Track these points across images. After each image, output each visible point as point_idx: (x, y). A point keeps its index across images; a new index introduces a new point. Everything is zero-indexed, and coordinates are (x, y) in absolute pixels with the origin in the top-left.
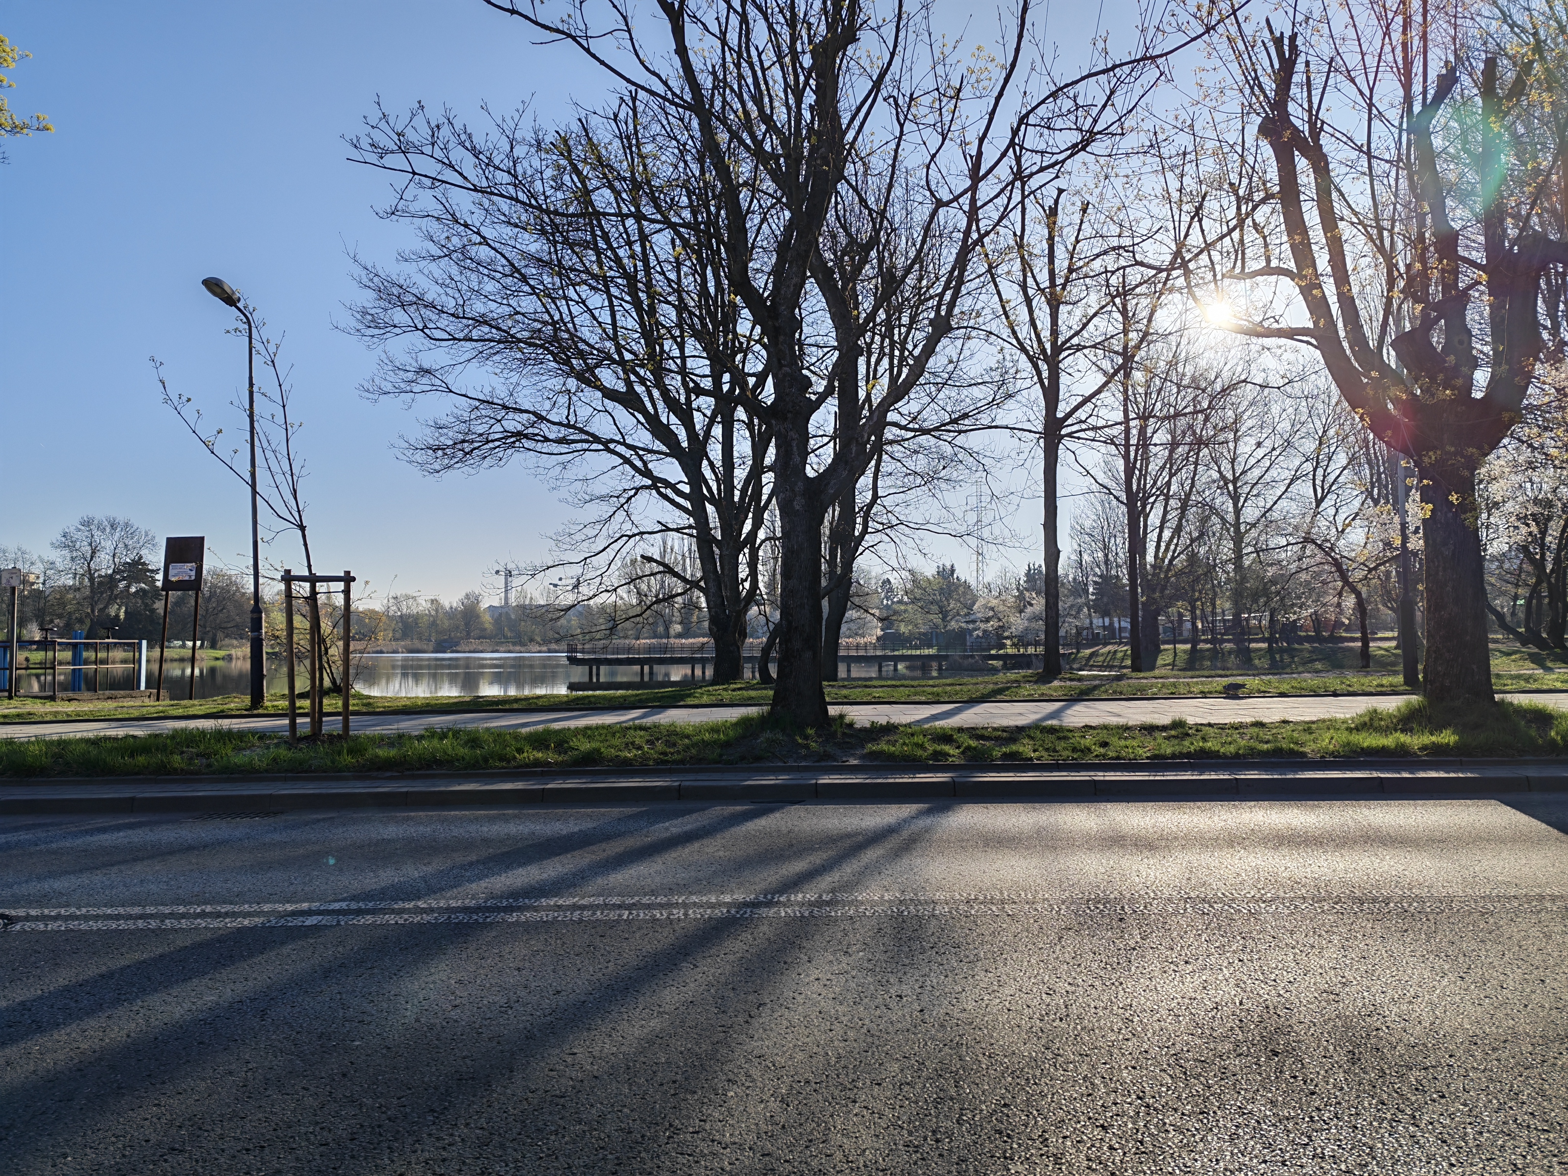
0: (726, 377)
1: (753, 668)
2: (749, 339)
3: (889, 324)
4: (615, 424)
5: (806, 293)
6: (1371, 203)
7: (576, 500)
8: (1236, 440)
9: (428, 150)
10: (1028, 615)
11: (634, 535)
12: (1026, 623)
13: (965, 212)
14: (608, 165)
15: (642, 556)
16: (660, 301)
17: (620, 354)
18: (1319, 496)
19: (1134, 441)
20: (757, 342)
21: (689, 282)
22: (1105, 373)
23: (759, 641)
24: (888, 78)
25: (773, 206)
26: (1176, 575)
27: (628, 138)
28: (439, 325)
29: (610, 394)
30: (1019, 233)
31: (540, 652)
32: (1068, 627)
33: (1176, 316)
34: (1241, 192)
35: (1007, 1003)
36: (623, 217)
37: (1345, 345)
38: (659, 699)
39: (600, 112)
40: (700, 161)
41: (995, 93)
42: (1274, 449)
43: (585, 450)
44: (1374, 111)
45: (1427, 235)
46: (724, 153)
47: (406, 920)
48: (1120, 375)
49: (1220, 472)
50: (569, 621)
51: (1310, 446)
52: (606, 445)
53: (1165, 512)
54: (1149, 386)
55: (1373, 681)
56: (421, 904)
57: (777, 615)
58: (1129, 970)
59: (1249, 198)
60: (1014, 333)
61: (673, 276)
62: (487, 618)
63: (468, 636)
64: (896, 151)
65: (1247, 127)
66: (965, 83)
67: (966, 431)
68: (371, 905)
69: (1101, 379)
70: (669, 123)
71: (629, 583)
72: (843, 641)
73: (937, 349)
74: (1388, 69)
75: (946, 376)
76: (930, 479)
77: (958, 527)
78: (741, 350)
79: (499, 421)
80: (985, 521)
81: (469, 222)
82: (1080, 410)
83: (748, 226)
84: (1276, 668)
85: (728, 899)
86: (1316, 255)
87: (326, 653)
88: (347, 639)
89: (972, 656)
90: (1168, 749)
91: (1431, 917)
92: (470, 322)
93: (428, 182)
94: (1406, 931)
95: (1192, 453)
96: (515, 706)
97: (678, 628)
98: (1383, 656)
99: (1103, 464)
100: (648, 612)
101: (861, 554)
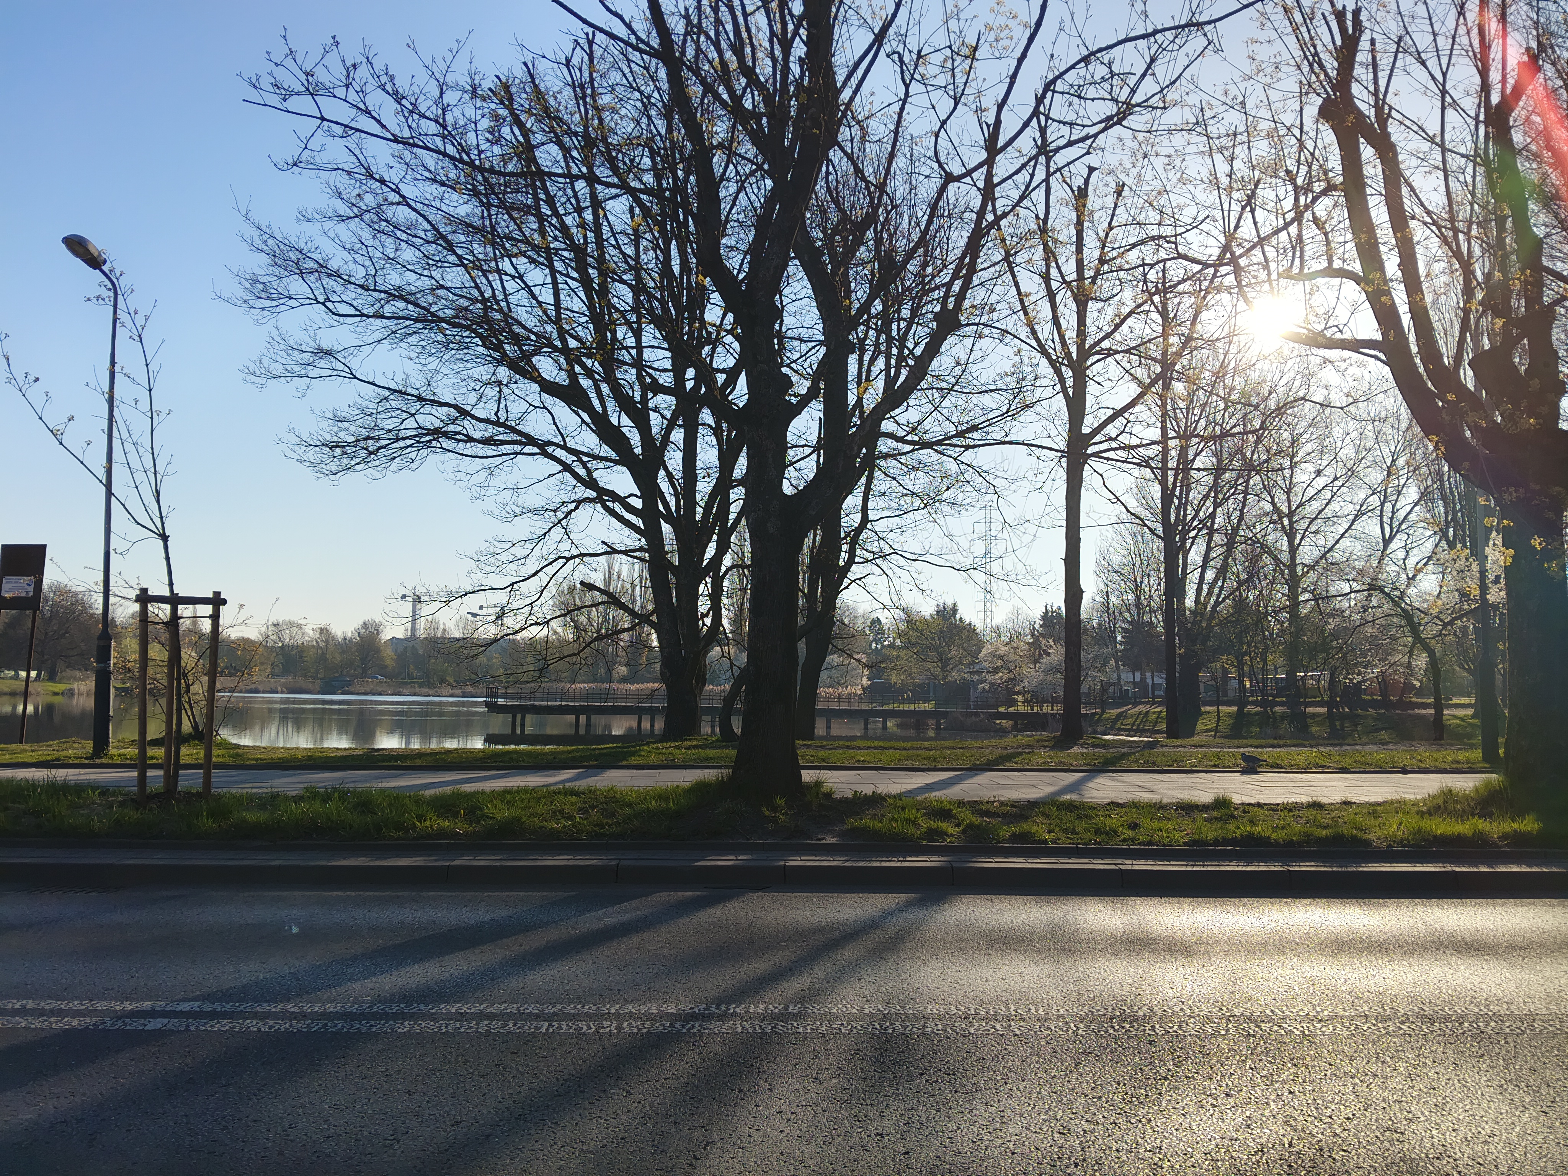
0: (690, 373)
1: (713, 721)
2: (720, 328)
3: (886, 318)
4: (555, 423)
5: (789, 276)
6: (1446, 201)
7: (504, 513)
8: (1292, 467)
9: (341, 92)
10: (1043, 666)
11: (573, 557)
12: (1042, 676)
13: (979, 189)
14: (556, 118)
15: (582, 583)
16: (614, 280)
17: (564, 341)
18: (1387, 535)
19: (1172, 464)
20: (729, 332)
21: (649, 258)
22: (1140, 383)
23: (721, 688)
24: (891, 31)
25: (752, 173)
26: (1220, 624)
27: (582, 86)
28: (344, 297)
29: (549, 388)
30: (1042, 216)
31: (451, 696)
32: (1092, 680)
33: (1224, 319)
34: (1299, 181)
35: (1011, 1146)
36: (573, 178)
37: (1418, 361)
38: (597, 757)
39: (551, 56)
40: (667, 116)
41: (1018, 53)
42: (1336, 479)
43: (517, 453)
44: (1448, 99)
45: (1508, 240)
46: (696, 109)
47: (271, 1027)
48: (1158, 387)
49: (1273, 503)
50: (490, 660)
51: (1376, 476)
52: (543, 448)
53: (1209, 549)
54: (1192, 401)
55: (1449, 755)
56: (291, 1007)
57: (744, 658)
58: (1159, 1105)
59: (1307, 189)
60: (1034, 332)
61: (629, 250)
62: (389, 652)
63: (364, 674)
64: (900, 115)
65: (1306, 109)
66: (982, 41)
67: (974, 447)
68: (228, 1007)
69: (1134, 390)
70: (631, 72)
71: (565, 615)
72: (822, 691)
73: (943, 349)
74: (1463, 53)
75: (953, 380)
76: (930, 500)
77: (962, 559)
78: (709, 341)
79: (413, 415)
80: (996, 553)
81: (387, 179)
82: (1110, 426)
83: (721, 195)
84: (1337, 737)
85: (672, 1009)
86: (1384, 257)
87: (188, 691)
88: (213, 675)
89: (977, 714)
90: (1210, 833)
91: (1510, 1040)
92: (383, 295)
93: (339, 130)
94: (1482, 1056)
95: (1240, 481)
96: (418, 762)
97: (623, 670)
98: (1458, 726)
99: (1135, 490)
100: (587, 650)
101: (846, 587)
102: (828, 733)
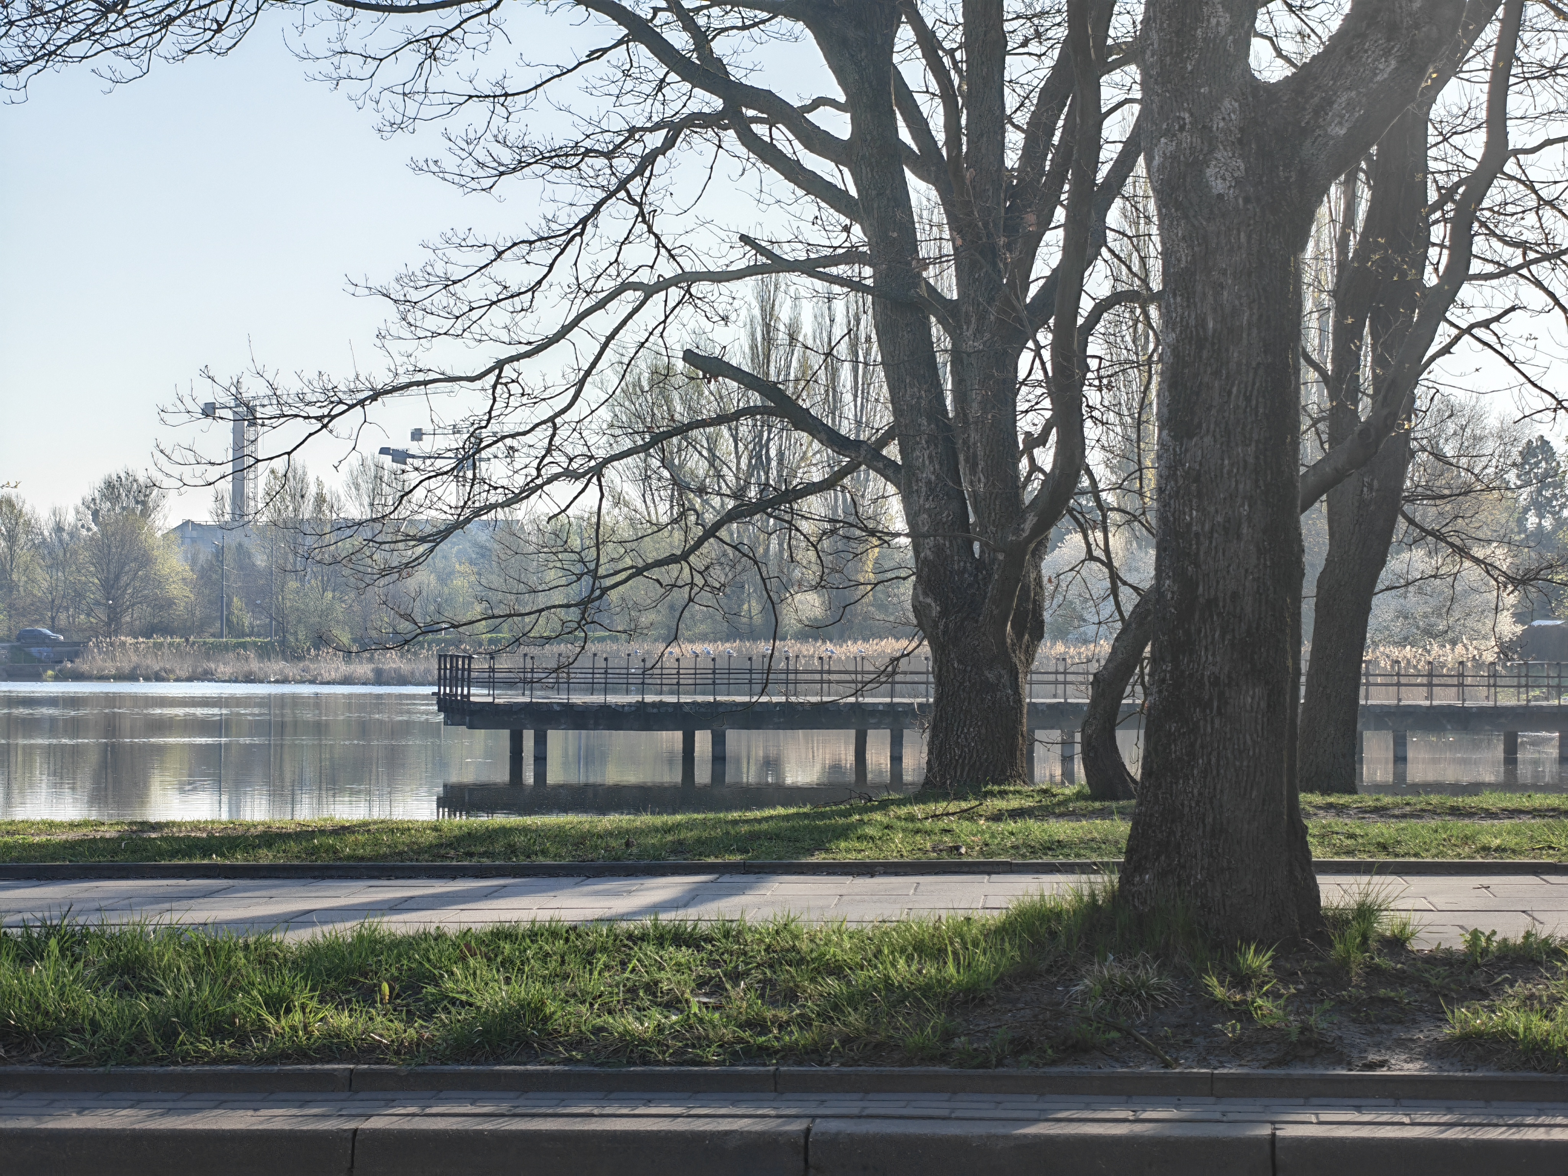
1: (1067, 743)
7: (469, 167)
11: (663, 285)
15: (689, 356)
23: (1086, 651)
31: (347, 681)
38: (743, 843)
50: (444, 578)
57: (1149, 562)
62: (175, 565)
63: (114, 624)
71: (645, 448)
72: (1378, 655)
97: (810, 603)
100: (710, 547)
101: (1446, 350)
102: (1400, 775)
